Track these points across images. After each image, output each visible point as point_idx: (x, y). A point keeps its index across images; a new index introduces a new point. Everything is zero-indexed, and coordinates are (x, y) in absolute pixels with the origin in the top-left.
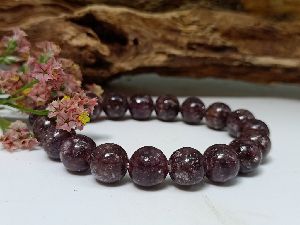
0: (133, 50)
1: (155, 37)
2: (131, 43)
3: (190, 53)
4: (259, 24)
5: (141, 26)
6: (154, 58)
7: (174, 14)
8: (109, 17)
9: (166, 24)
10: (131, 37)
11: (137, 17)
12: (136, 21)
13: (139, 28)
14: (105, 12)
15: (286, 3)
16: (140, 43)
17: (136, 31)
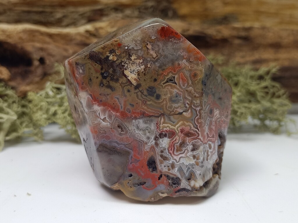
0: (39, 71)
1: (65, 54)
2: (36, 63)
4: (188, 30)
5: (48, 43)
7: (89, 27)
8: (9, 36)
9: (79, 38)
10: (36, 56)
11: (42, 34)
12: (41, 37)
13: (45, 46)
14: (4, 31)
15: (226, 4)
16: (47, 62)
17: (42, 49)
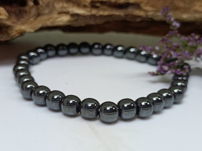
3: (94, 12)
6: (57, 18)
